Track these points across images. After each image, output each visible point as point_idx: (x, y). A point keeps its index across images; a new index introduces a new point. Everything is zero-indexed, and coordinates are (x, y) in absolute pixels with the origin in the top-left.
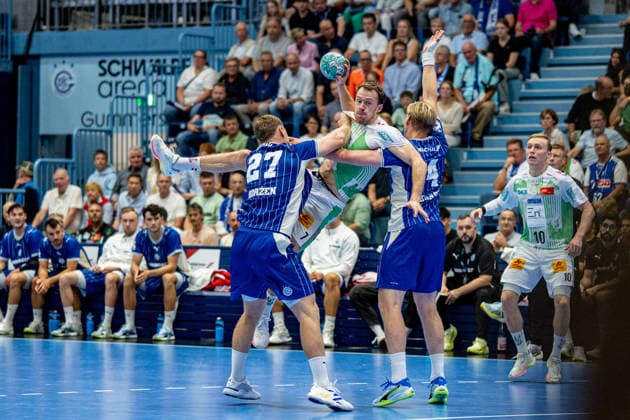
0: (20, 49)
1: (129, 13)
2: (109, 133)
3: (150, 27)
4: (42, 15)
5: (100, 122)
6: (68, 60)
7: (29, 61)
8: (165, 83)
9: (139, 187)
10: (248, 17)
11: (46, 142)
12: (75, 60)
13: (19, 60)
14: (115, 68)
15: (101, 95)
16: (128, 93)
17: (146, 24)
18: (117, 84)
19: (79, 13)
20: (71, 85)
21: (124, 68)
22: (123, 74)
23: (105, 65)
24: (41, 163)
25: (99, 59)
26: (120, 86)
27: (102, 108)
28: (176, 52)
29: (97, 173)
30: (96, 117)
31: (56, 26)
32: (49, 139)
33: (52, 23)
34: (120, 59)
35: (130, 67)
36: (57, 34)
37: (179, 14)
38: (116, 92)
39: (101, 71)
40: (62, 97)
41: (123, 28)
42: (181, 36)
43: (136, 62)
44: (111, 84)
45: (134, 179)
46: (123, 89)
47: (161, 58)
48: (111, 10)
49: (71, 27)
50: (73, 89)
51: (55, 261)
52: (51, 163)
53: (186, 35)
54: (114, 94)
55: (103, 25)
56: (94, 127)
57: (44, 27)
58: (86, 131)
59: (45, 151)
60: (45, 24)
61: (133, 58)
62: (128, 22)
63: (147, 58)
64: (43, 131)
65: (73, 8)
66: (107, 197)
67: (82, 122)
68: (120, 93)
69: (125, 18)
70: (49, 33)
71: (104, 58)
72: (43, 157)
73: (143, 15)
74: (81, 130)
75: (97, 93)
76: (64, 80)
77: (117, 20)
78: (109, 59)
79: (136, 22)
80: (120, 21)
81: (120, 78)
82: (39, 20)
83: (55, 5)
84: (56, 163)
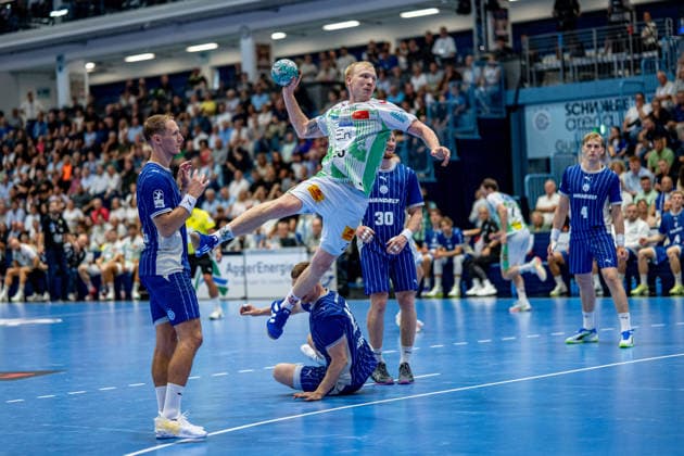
0: (510, 100)
1: (584, 71)
2: (576, 154)
3: (600, 79)
4: (524, 77)
5: (568, 147)
6: (545, 106)
7: (518, 109)
8: (612, 118)
10: (667, 67)
11: (532, 164)
12: (549, 106)
13: (510, 109)
14: (577, 109)
15: (567, 126)
16: (587, 126)
17: (597, 77)
18: (579, 120)
19: (550, 74)
20: (547, 124)
21: (583, 109)
22: (583, 113)
23: (570, 108)
24: (531, 179)
25: (565, 104)
26: (581, 121)
27: (569, 137)
28: (618, 95)
30: (566, 143)
31: (535, 82)
32: (535, 162)
33: (531, 81)
34: (579, 102)
35: (587, 108)
36: (535, 90)
37: (619, 68)
38: (579, 126)
39: (568, 112)
40: (543, 132)
41: (581, 81)
42: (621, 84)
43: (591, 104)
44: (574, 121)
46: (584, 123)
47: (608, 99)
48: (571, 70)
49: (544, 83)
50: (550, 126)
52: (537, 178)
53: (625, 83)
54: (577, 127)
55: (567, 80)
56: (565, 151)
57: (526, 85)
58: (559, 154)
59: (532, 169)
60: (526, 82)
61: (589, 101)
62: (584, 76)
63: (599, 101)
64: (532, 154)
65: (545, 71)
67: (556, 147)
68: (581, 125)
69: (582, 74)
70: (530, 89)
71: (569, 102)
72: (531, 173)
73: (593, 70)
74: (556, 154)
75: (565, 128)
76: (542, 121)
77: (576, 75)
78: (572, 103)
79: (589, 76)
80: (579, 76)
81: (581, 116)
82: (523, 81)
83: (533, 69)
84: (540, 178)
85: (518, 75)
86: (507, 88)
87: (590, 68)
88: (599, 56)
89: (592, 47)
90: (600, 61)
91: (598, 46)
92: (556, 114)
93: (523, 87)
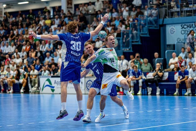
0: (161, 23)
1: (188, 12)
2: (184, 43)
3: (194, 15)
4: (166, 14)
5: (182, 40)
6: (174, 25)
7: (164, 26)
9: (191, 56)
11: (168, 46)
13: (161, 26)
14: (185, 27)
15: (182, 34)
17: (193, 15)
18: (186, 31)
19: (175, 13)
20: (174, 32)
21: (187, 26)
22: (187, 28)
23: (183, 26)
24: (168, 52)
25: (181, 24)
26: (187, 31)
27: (182, 37)
29: (182, 53)
30: (181, 39)
31: (170, 16)
32: (169, 45)
33: (169, 16)
34: (186, 24)
35: (189, 26)
36: (170, 19)
38: (186, 32)
39: (182, 28)
40: (172, 35)
41: (187, 16)
43: (190, 25)
44: (184, 31)
45: (190, 54)
46: (188, 32)
48: (184, 12)
49: (174, 16)
50: (175, 32)
51: (182, 76)
52: (170, 52)
54: (185, 33)
55: (182, 16)
56: (180, 42)
57: (167, 17)
58: (178, 43)
59: (168, 48)
60: (167, 16)
61: (190, 24)
62: (188, 15)
63: (193, 24)
64: (168, 43)
65: (174, 12)
66: (184, 59)
67: (177, 40)
70: (168, 19)
71: (182, 24)
72: (168, 50)
73: (192, 13)
74: (177, 43)
75: (181, 34)
76: (172, 30)
77: (185, 14)
78: (183, 24)
79: (190, 15)
80: (186, 14)
81: (186, 29)
82: (166, 15)
83: (169, 11)
84: (171, 52)
85: (164, 13)
86: (159, 18)
87: (190, 11)
88: (194, 7)
89: (191, 4)
90: (194, 9)
91: (194, 4)
92: (178, 28)
93: (166, 18)
